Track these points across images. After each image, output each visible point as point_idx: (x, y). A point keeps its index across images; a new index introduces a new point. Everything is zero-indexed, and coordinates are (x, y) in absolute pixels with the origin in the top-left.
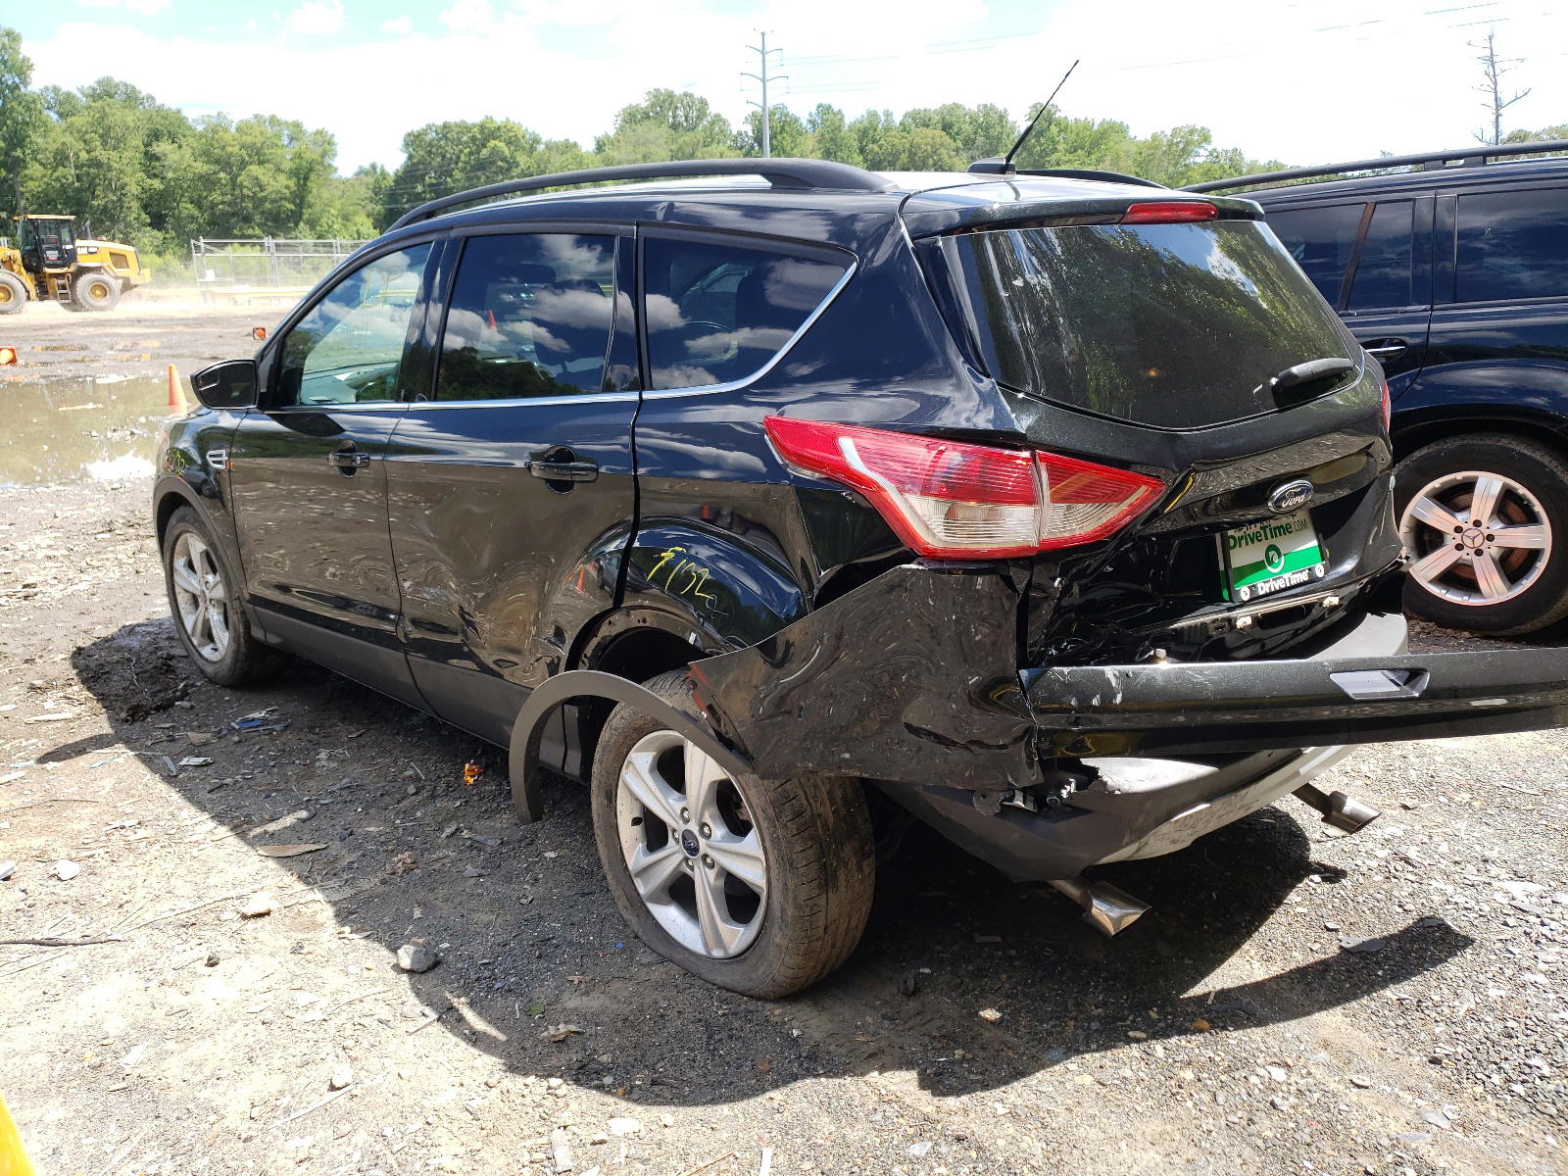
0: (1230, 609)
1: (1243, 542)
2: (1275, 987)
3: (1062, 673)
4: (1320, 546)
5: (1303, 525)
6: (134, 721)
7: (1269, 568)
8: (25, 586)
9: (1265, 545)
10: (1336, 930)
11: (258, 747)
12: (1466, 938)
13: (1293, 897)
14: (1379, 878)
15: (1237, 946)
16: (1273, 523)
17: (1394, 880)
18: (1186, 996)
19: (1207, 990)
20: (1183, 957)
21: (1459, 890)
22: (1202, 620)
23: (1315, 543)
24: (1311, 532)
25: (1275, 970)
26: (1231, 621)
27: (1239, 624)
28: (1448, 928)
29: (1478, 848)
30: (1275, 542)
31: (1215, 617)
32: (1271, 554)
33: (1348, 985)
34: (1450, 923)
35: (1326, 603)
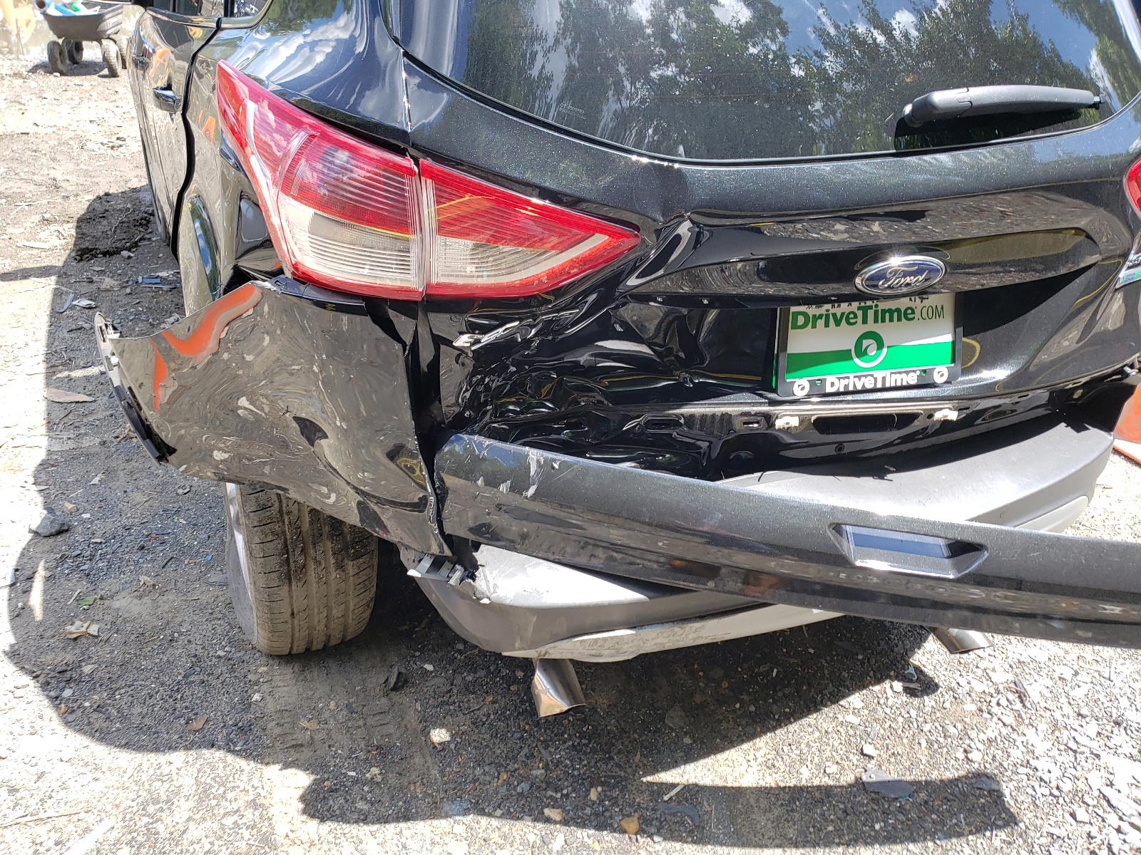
0: (773, 403)
1: (821, 323)
2: (752, 802)
3: (480, 445)
4: (954, 343)
5: (937, 313)
6: (81, 260)
7: (856, 360)
8: (118, 139)
9: (860, 329)
10: (871, 757)
11: (138, 301)
12: (1012, 815)
13: (855, 700)
14: (970, 707)
15: (751, 737)
16: (883, 305)
17: (986, 715)
18: (650, 779)
19: (676, 781)
20: (686, 733)
21: (1055, 752)
22: (724, 409)
23: (948, 338)
24: (948, 322)
25: (769, 781)
26: (769, 419)
27: (779, 424)
28: (1000, 795)
29: (1124, 703)
30: (878, 328)
31: (747, 409)
32: (865, 343)
33: (831, 828)
34: (1007, 792)
35: (938, 416)
